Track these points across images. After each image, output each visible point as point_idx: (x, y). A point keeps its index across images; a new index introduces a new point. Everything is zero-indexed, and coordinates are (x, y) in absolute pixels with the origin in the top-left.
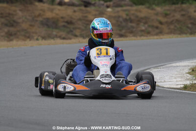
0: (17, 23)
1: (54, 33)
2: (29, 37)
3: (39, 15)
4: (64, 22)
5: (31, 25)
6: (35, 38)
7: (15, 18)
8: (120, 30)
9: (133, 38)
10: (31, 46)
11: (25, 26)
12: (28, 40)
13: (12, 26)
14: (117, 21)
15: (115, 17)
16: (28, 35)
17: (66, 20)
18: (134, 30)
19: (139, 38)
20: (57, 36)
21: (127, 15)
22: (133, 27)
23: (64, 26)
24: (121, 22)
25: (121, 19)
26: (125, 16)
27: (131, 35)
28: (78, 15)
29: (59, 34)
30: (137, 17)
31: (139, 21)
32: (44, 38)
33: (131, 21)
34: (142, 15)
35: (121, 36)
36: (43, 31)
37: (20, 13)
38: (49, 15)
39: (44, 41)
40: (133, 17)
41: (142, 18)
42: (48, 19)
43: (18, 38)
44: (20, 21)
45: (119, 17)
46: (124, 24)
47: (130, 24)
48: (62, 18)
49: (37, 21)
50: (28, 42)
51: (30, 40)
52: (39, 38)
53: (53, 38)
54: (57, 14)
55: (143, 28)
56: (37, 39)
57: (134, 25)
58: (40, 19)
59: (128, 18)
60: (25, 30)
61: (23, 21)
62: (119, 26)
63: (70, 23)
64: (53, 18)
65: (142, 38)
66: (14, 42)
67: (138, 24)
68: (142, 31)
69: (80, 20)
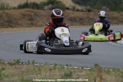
1: (74, 24)
3: (68, 16)
4: (79, 19)
21: (108, 16)
23: (79, 21)
28: (85, 16)
31: (114, 18)
33: (110, 19)
34: (115, 16)
38: (72, 15)
40: (111, 17)
42: (71, 17)
48: (78, 17)
49: (66, 18)
54: (76, 15)
55: (115, 22)
57: (111, 20)
58: (68, 17)
63: (81, 19)
64: (74, 17)
67: (113, 20)
69: (86, 18)
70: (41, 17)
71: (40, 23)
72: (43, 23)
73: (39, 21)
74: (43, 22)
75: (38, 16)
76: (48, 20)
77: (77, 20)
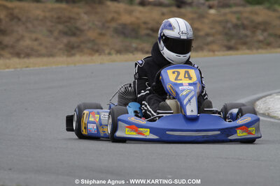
0: (82, 31)
1: (134, 45)
2: (97, 51)
3: (113, 19)
4: (147, 29)
5: (101, 34)
6: (107, 52)
7: (79, 24)
8: (229, 40)
9: (247, 51)
10: (101, 63)
11: (91, 35)
12: (97, 54)
13: (74, 35)
14: (224, 28)
15: (220, 22)
16: (96, 48)
17: (150, 26)
18: (248, 40)
19: (255, 51)
20: (137, 50)
21: (238, 19)
22: (246, 36)
23: (148, 35)
24: (229, 29)
25: (229, 25)
26: (234, 20)
27: (244, 47)
29: (140, 47)
30: (252, 21)
31: (255, 27)
32: (119, 52)
33: (244, 27)
34: (259, 19)
35: (230, 48)
36: (118, 42)
37: (85, 17)
38: (126, 19)
39: (119, 55)
40: (246, 22)
41: (259, 24)
42: (124, 26)
43: (81, 51)
44: (85, 28)
45: (227, 22)
46: (233, 32)
47: (243, 32)
48: (145, 23)
49: (108, 27)
50: (96, 58)
51: (100, 55)
52: (113, 52)
53: (132, 52)
54: (138, 18)
55: (261, 38)
56: (110, 54)
57: (248, 33)
58: (114, 25)
59: (239, 23)
60: (93, 41)
61: (90, 28)
62: (226, 34)
63: (156, 30)
64: (132, 24)
65: (260, 51)
66: (77, 58)
67: (254, 32)
68: (260, 41)
70: (29, 25)
71: (27, 42)
72: (36, 43)
73: (22, 37)
74: (36, 40)
75: (19, 19)
76: (51, 32)
77: (143, 32)
